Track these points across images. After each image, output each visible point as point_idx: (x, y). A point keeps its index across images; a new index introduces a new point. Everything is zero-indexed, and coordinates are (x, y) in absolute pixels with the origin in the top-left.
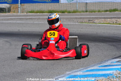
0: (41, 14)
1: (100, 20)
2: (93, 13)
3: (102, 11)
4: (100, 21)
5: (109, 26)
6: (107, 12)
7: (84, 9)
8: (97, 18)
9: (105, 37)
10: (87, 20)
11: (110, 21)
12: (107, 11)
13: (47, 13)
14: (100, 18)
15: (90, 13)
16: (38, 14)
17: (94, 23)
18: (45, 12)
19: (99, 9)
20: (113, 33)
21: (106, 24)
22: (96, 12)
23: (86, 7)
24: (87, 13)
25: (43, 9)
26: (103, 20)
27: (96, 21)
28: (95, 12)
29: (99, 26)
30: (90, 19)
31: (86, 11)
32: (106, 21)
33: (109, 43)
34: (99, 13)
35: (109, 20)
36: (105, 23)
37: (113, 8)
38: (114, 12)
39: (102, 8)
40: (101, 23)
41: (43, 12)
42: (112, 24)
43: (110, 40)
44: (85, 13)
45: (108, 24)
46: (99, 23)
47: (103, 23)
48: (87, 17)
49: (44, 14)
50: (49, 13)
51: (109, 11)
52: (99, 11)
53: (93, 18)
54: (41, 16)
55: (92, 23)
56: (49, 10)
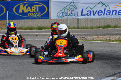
0: (31, 30)
1: (93, 36)
2: (85, 29)
3: (95, 28)
4: (92, 38)
5: (102, 43)
6: (100, 29)
7: (76, 26)
8: (89, 35)
9: (98, 54)
10: (79, 37)
11: (103, 38)
12: (99, 27)
13: (37, 29)
14: (93, 35)
15: (82, 29)
16: (27, 30)
17: (86, 40)
18: (34, 29)
19: (91, 25)
20: (106, 51)
21: (99, 40)
22: (89, 28)
23: (78, 24)
24: (79, 29)
25: (32, 26)
26: (96, 36)
27: (88, 38)
28: (87, 28)
29: (92, 43)
30: (81, 36)
31: (78, 28)
32: (99, 38)
33: (102, 61)
34: (92, 29)
35: (101, 36)
36: (97, 40)
37: (106, 25)
38: (107, 29)
39: (95, 24)
40: (93, 40)
41: (32, 29)
42: (105, 41)
43: (103, 57)
44: (77, 29)
45: (101, 41)
46: (92, 40)
47: (95, 40)
48: (79, 34)
49: (33, 30)
50: (38, 30)
51: (101, 28)
52: (91, 28)
53: (85, 34)
54: (30, 32)
55: (84, 40)
56: (38, 27)
